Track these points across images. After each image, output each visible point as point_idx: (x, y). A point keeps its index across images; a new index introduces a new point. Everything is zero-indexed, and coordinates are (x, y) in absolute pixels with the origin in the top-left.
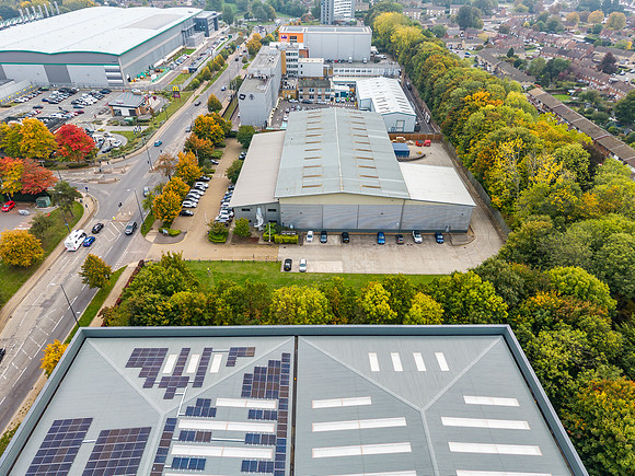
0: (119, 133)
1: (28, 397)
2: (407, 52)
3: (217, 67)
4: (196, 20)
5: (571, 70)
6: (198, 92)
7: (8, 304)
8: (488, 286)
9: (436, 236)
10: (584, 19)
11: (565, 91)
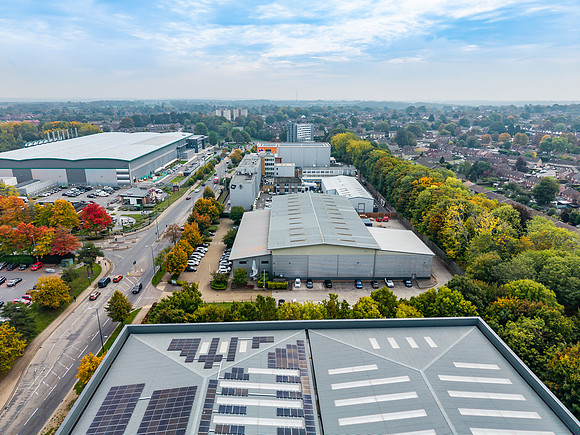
0: (129, 216)
1: (59, 408)
2: (360, 158)
3: (208, 170)
4: (188, 141)
5: (492, 170)
6: (192, 188)
7: (38, 338)
8: (457, 294)
9: (405, 282)
10: (496, 139)
11: (491, 185)
